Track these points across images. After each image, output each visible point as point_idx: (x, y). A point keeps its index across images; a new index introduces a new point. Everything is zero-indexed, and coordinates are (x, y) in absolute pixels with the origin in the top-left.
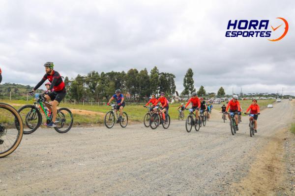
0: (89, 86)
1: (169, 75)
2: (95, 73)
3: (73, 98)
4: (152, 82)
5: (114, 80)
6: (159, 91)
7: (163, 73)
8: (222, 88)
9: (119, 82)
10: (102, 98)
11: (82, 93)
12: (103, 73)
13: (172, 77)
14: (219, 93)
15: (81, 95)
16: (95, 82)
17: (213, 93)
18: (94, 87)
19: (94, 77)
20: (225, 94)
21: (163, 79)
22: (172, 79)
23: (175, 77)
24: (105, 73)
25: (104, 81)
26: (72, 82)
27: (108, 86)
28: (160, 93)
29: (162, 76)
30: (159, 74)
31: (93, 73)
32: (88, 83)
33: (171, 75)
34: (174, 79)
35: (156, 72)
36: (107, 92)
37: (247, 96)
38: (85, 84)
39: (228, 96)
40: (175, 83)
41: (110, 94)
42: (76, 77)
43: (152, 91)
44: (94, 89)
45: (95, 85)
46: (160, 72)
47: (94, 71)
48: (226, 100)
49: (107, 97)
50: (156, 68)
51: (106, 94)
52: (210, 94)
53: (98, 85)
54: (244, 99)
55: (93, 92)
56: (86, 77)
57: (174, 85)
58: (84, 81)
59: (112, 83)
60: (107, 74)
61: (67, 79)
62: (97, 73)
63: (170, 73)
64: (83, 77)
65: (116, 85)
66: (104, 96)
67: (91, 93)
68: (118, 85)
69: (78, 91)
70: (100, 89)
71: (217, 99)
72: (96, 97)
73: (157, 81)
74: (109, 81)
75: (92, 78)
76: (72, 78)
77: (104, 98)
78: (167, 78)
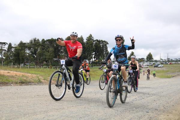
0: (31, 52)
1: (103, 42)
2: (37, 39)
3: (16, 62)
4: (87, 48)
5: (53, 46)
6: (93, 56)
7: (97, 40)
8: (150, 53)
9: (58, 48)
10: (43, 63)
11: (24, 57)
12: (43, 40)
13: (105, 43)
14: (147, 58)
15: (23, 59)
16: (36, 48)
17: (143, 59)
18: (35, 53)
19: (35, 44)
20: (153, 59)
21: (97, 46)
22: (106, 45)
23: (108, 44)
24: (45, 40)
25: (44, 47)
26: (15, 47)
27: (48, 52)
28: (94, 58)
29: (96, 43)
30: (94, 41)
31: (35, 40)
32: (29, 48)
33: (104, 41)
34: (107, 45)
35: (91, 39)
36: (47, 57)
37: (174, 61)
38: (27, 50)
39: (156, 61)
40: (108, 49)
41: (49, 59)
42: (19, 43)
43: (87, 56)
44: (36, 55)
45: (36, 50)
46: (94, 40)
47: (35, 38)
48: (153, 64)
49: (46, 61)
50: (91, 36)
51: (46, 59)
52: (140, 59)
53: (39, 50)
54: (170, 64)
55: (34, 57)
56: (28, 43)
57: (107, 50)
58: (26, 47)
59: (51, 49)
60: (47, 40)
61: (10, 45)
62: (38, 40)
63: (103, 40)
64: (25, 44)
65: (55, 50)
66: (44, 61)
67: (32, 57)
68: (56, 51)
69: (20, 55)
70: (41, 55)
71: (146, 64)
72: (37, 61)
73: (92, 47)
74: (48, 47)
75: (33, 44)
76: (15, 44)
77: (45, 63)
78: (101, 45)
